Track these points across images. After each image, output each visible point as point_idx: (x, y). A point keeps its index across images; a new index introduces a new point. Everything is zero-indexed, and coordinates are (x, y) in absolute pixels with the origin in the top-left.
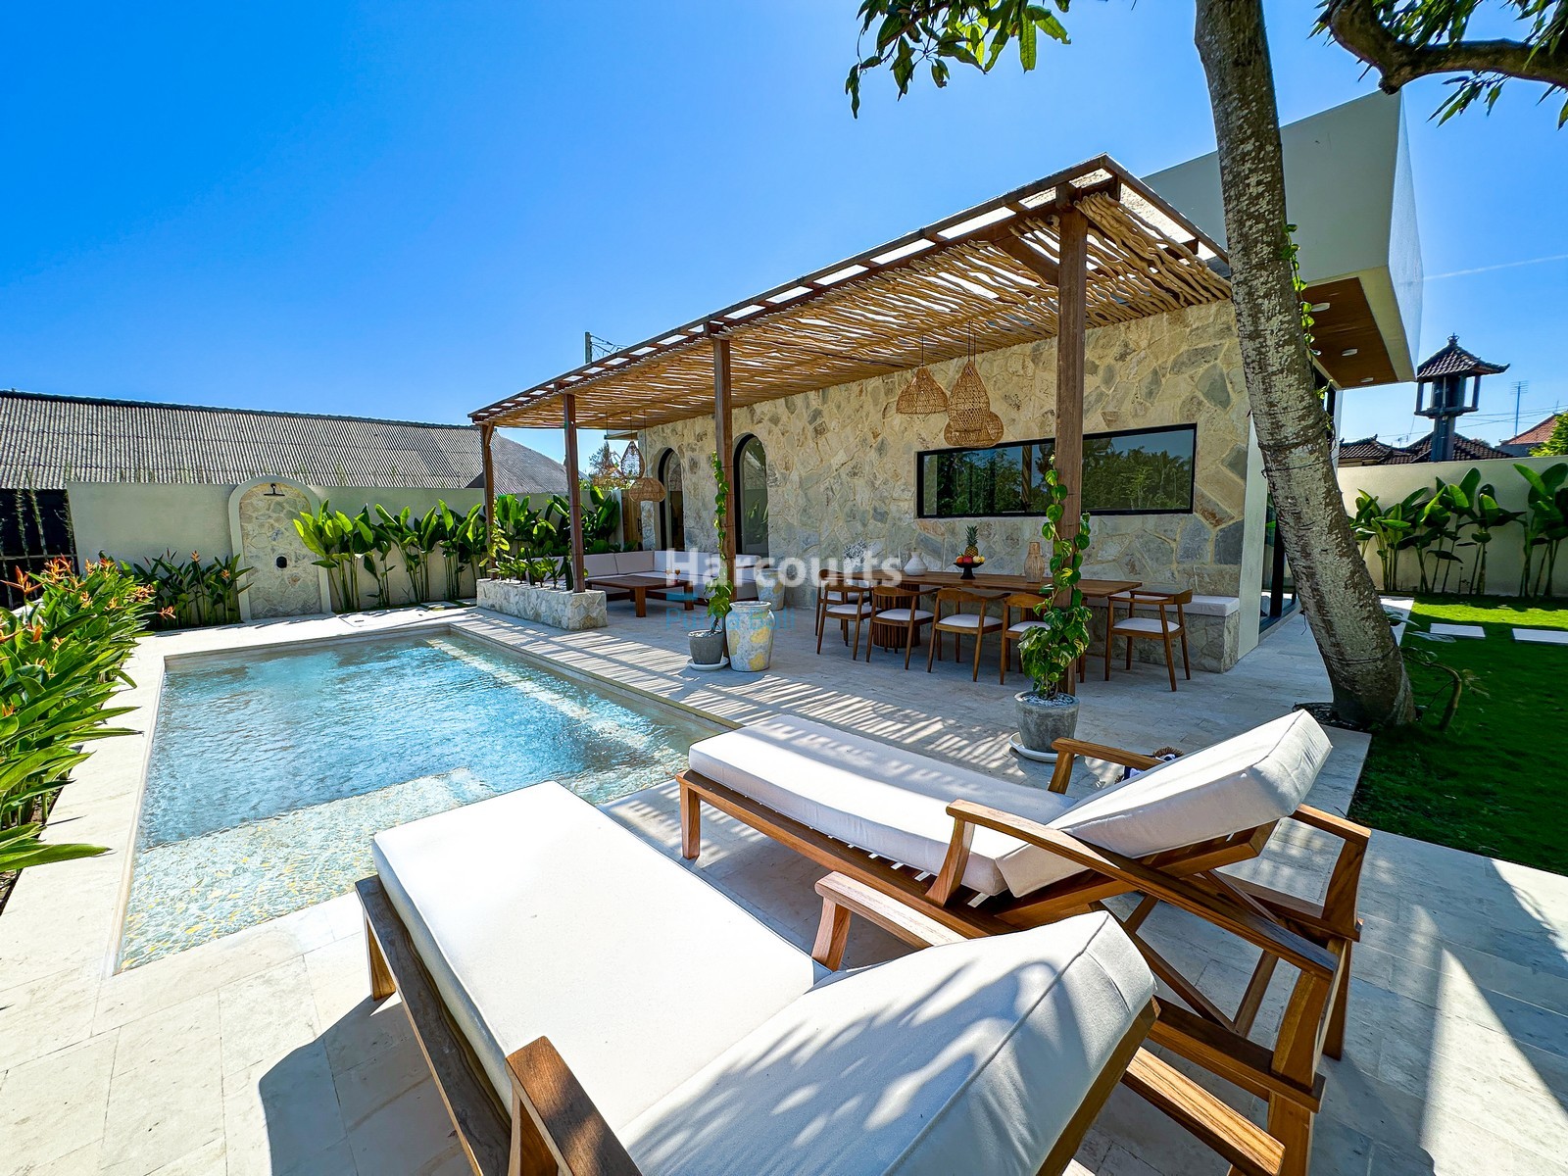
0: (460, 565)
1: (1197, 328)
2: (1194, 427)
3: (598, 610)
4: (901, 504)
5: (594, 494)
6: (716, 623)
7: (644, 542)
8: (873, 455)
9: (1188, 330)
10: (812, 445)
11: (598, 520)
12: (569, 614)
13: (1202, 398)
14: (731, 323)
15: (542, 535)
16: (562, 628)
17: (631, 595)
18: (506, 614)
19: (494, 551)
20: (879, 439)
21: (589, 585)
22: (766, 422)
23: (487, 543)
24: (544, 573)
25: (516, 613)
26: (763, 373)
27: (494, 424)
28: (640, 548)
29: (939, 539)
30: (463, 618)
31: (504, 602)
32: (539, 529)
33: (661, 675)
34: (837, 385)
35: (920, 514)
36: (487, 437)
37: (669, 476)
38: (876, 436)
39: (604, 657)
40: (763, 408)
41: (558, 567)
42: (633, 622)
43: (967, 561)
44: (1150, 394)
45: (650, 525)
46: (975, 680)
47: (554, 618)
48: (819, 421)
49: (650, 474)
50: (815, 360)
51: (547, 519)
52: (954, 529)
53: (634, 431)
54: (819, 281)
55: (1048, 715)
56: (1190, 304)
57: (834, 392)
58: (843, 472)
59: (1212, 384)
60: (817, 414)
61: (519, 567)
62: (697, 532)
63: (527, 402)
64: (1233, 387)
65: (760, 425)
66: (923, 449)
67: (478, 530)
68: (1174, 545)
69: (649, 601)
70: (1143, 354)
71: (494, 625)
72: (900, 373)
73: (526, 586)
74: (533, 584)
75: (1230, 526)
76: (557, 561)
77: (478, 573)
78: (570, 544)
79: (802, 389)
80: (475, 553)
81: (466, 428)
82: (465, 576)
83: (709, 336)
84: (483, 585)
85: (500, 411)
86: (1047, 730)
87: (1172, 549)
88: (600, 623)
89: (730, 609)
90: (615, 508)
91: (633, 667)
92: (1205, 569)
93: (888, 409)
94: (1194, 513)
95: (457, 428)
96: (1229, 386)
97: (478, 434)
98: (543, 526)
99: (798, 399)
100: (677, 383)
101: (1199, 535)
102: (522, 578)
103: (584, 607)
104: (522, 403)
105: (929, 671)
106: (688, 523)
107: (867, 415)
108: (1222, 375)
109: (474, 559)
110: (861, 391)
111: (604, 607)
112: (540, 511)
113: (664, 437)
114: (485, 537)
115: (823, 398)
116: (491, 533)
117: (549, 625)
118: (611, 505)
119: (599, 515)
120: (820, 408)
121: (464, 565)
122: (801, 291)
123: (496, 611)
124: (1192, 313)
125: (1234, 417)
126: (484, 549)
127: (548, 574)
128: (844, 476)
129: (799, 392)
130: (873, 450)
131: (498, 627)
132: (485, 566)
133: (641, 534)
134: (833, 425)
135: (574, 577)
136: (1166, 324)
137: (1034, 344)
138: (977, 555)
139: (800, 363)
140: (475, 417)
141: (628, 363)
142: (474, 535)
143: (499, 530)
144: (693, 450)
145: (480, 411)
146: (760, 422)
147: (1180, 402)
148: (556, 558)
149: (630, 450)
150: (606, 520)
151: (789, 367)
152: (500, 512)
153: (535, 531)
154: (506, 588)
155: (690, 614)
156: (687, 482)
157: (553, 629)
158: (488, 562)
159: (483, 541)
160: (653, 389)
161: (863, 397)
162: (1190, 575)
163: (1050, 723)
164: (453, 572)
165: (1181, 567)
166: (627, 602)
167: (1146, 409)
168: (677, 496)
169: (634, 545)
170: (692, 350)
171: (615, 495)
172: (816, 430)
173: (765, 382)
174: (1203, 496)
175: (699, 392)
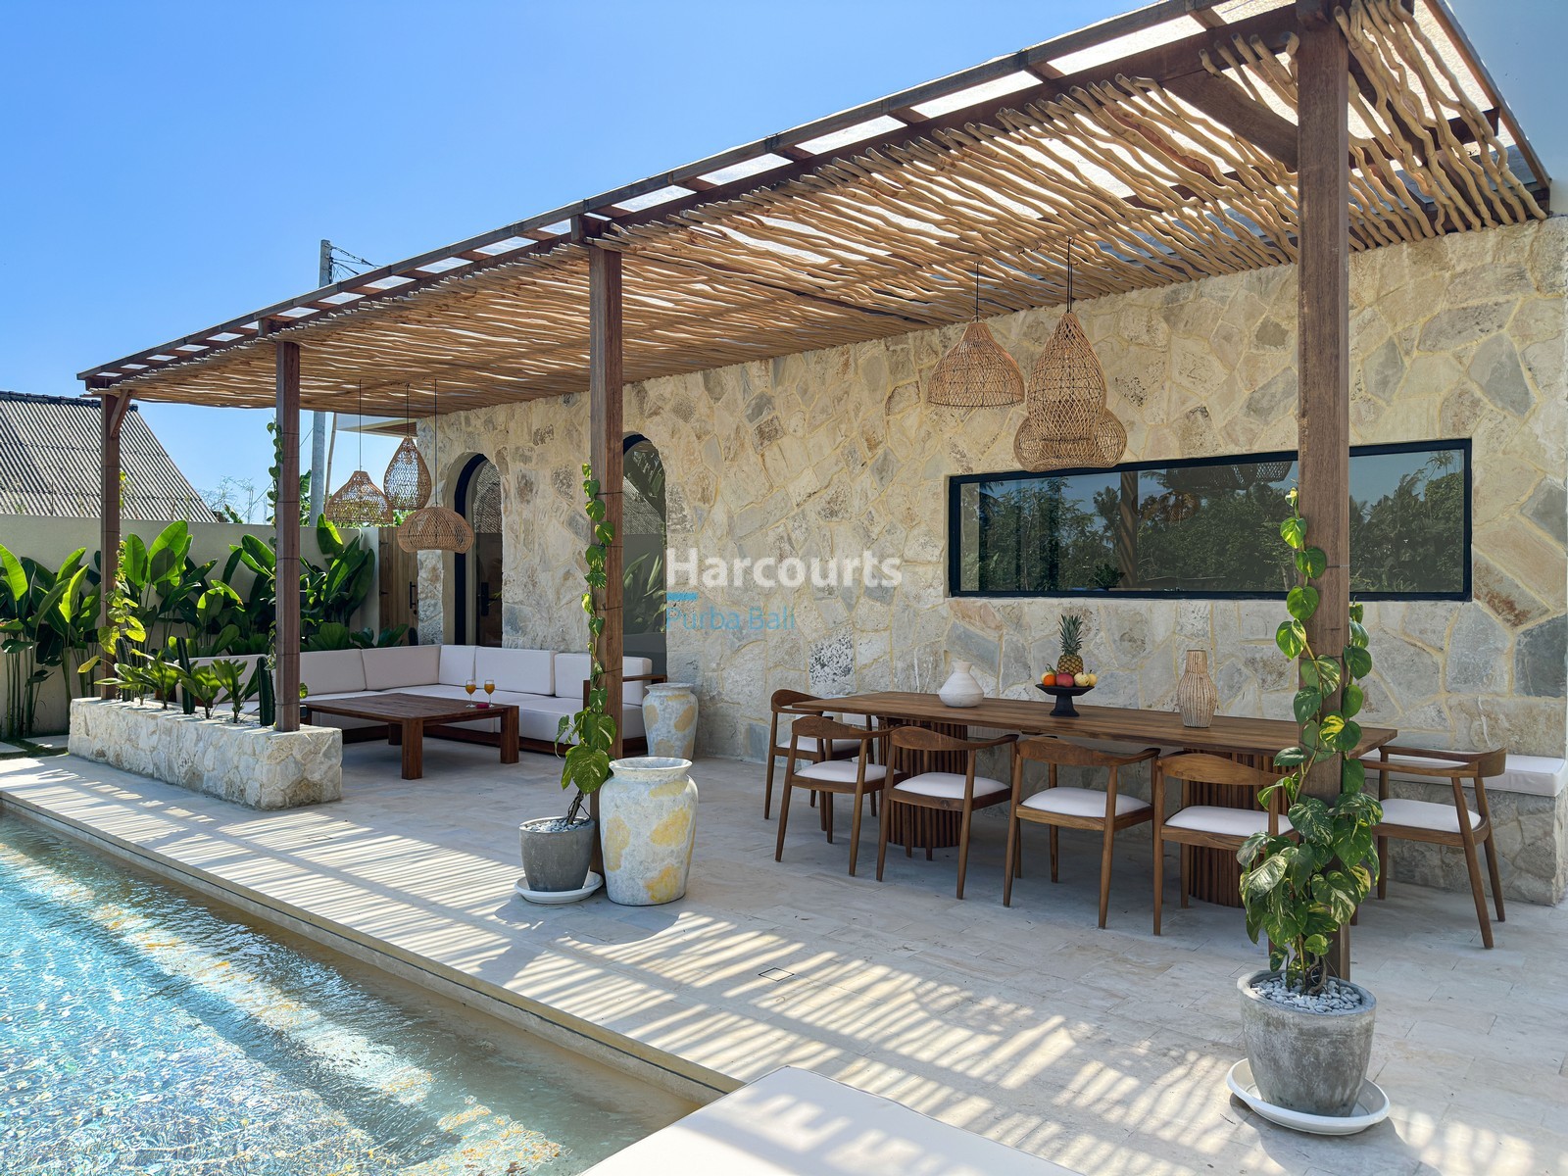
0: (37, 667)
1: (1465, 272)
2: (1465, 445)
3: (324, 767)
4: (920, 570)
5: (323, 535)
6: (577, 804)
7: (422, 628)
8: (866, 480)
9: (1448, 275)
10: (754, 458)
11: (330, 582)
12: (265, 775)
13: (1478, 394)
14: (626, 219)
15: (216, 610)
16: (247, 805)
17: (391, 731)
18: (129, 771)
19: (113, 641)
20: (880, 451)
21: (308, 715)
22: (667, 413)
23: (99, 625)
24: (215, 689)
25: (150, 769)
26: (671, 322)
27: (131, 394)
28: (413, 639)
29: (991, 635)
30: (33, 779)
31: (127, 747)
32: (210, 600)
33: (460, 916)
34: (801, 352)
35: (955, 588)
36: (115, 417)
37: (474, 506)
38: (872, 445)
39: (335, 873)
40: (661, 389)
41: (244, 679)
42: (394, 790)
43: (1064, 681)
44: (1384, 383)
45: (434, 597)
46: (1102, 925)
47: (231, 784)
48: (766, 416)
49: (440, 498)
50: (773, 301)
51: (226, 579)
52: (1019, 618)
53: (411, 421)
54: (805, 146)
55: (1321, 1033)
56: (1450, 229)
57: (798, 366)
58: (812, 508)
59: (1494, 370)
60: (762, 404)
61: (164, 676)
62: (527, 610)
63: (202, 354)
64: (1534, 377)
65: (656, 419)
66: (960, 472)
67: (82, 598)
68: (1439, 658)
69: (430, 744)
70: (1367, 313)
71: (99, 794)
72: (919, 333)
73: (175, 713)
74: (189, 710)
75: (1541, 626)
76: (243, 666)
77: (75, 684)
78: (273, 633)
79: (736, 356)
80: (71, 644)
81: (76, 402)
82: (49, 691)
83: (582, 242)
84: (84, 711)
85: (145, 371)
86: (1317, 1065)
87: (1435, 665)
88: (328, 795)
89: (610, 773)
90: (365, 562)
91: (397, 895)
92: (1499, 704)
93: (897, 398)
94: (1474, 601)
95: (57, 401)
96: (1527, 375)
97: (96, 415)
98: (218, 594)
99: (729, 376)
100: (504, 332)
101: (1486, 641)
102: (166, 695)
103: (296, 762)
104: (190, 356)
105: (1007, 904)
106: (511, 594)
107: (857, 409)
108: (1511, 355)
109: (71, 656)
110: (846, 364)
111: (337, 761)
112: (213, 563)
113: (470, 434)
114: (96, 612)
115: (776, 376)
116: (109, 607)
117: (218, 797)
118: (358, 558)
119: (333, 574)
120: (769, 392)
121: (48, 668)
122: (772, 162)
123: (106, 764)
124: (1454, 245)
125: (1538, 429)
126: (91, 636)
127: (223, 692)
128: (812, 516)
129: (730, 363)
130: (868, 471)
131: (110, 799)
132: (92, 671)
133: (416, 612)
134: (793, 422)
135: (279, 699)
136: (1406, 262)
137: (1169, 289)
138: (1081, 670)
139: (744, 307)
140: (92, 380)
141: (414, 287)
142: (73, 610)
143: (127, 601)
144: (526, 459)
145: (104, 368)
146: (656, 413)
147: (1439, 400)
148: (242, 659)
149: (402, 455)
150: (348, 581)
151: (720, 313)
152: (129, 566)
153: (201, 603)
154: (132, 718)
155: (510, 771)
156: (511, 519)
157: (228, 806)
158: (98, 663)
159: (92, 619)
160: (456, 340)
161: (850, 374)
162: (1472, 714)
163: (1324, 1049)
164: (23, 682)
165: (1453, 701)
166: (382, 746)
167: (1378, 411)
168: (490, 544)
169: (402, 633)
170: (545, 266)
171: (366, 540)
172: (761, 432)
173: (673, 340)
174: (1488, 570)
175: (547, 351)
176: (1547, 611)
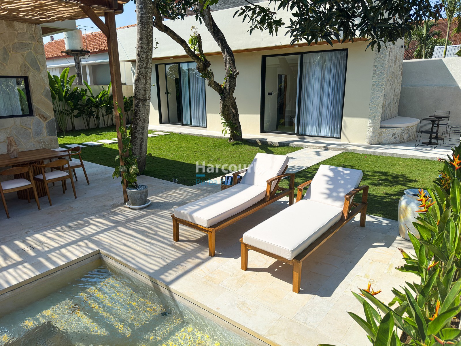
1: (20, 33)
2: (27, 78)
9: (16, 33)
13: (29, 65)
44: (5, 60)
59: (31, 60)
68: (30, 131)
75: (50, 121)
92: (45, 139)
94: (35, 116)
96: (38, 62)
101: (40, 125)
108: (34, 57)
147: (20, 66)
162: (40, 142)
165: (35, 140)
167: (4, 67)
174: (38, 109)
176: (50, 117)
